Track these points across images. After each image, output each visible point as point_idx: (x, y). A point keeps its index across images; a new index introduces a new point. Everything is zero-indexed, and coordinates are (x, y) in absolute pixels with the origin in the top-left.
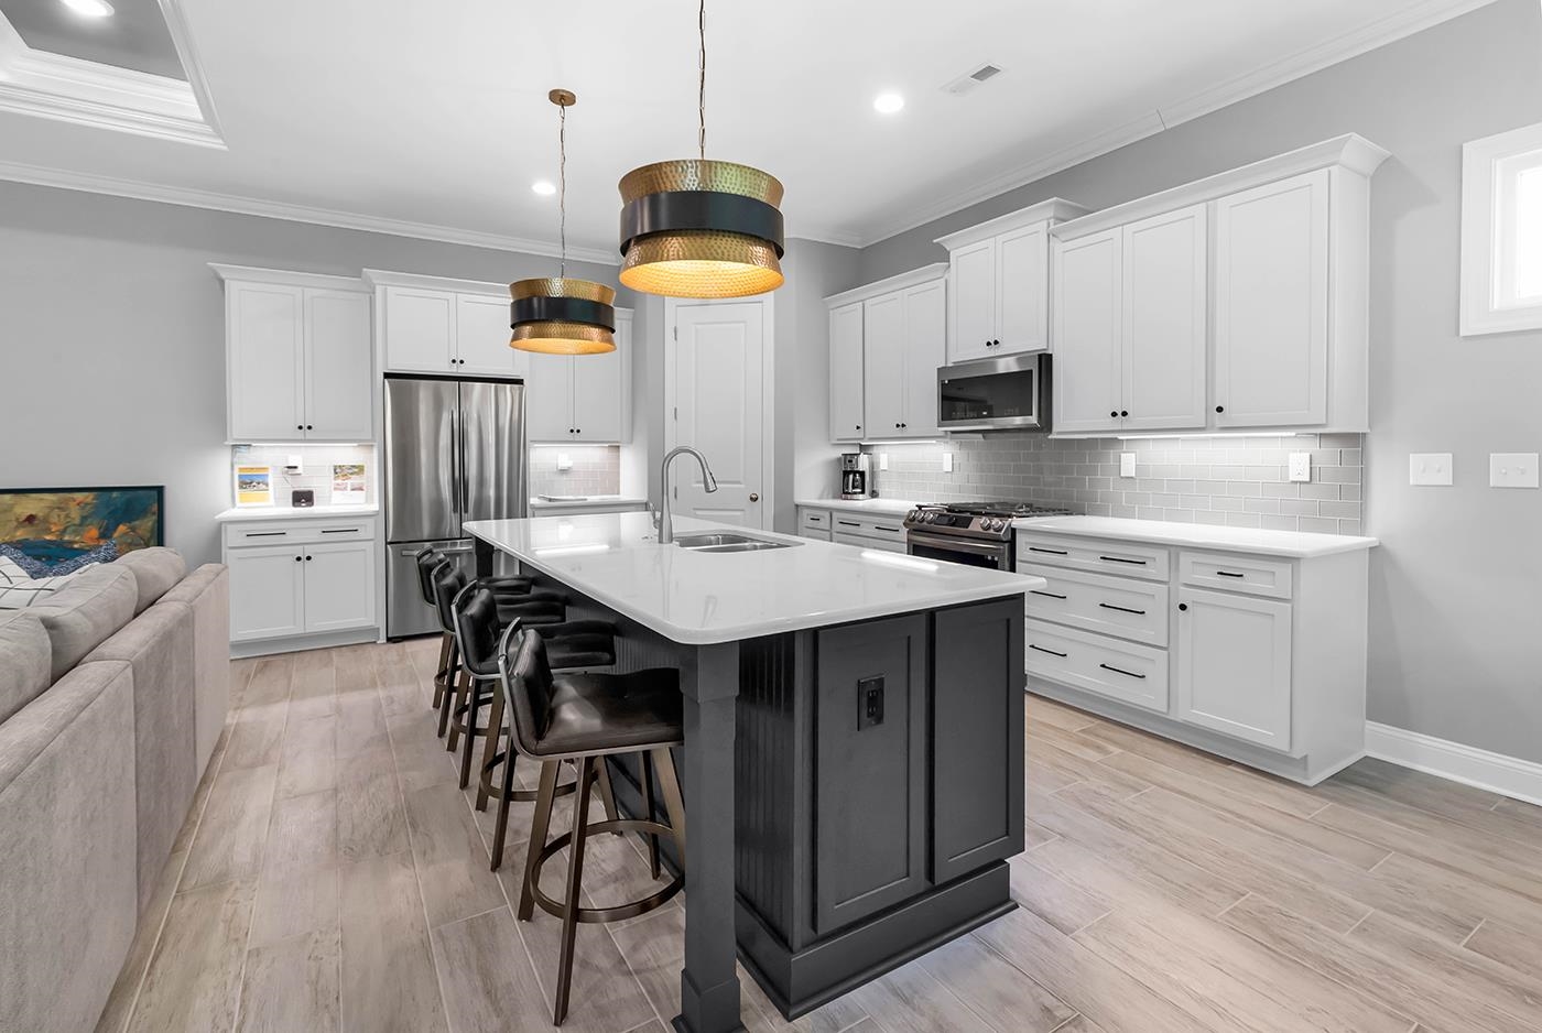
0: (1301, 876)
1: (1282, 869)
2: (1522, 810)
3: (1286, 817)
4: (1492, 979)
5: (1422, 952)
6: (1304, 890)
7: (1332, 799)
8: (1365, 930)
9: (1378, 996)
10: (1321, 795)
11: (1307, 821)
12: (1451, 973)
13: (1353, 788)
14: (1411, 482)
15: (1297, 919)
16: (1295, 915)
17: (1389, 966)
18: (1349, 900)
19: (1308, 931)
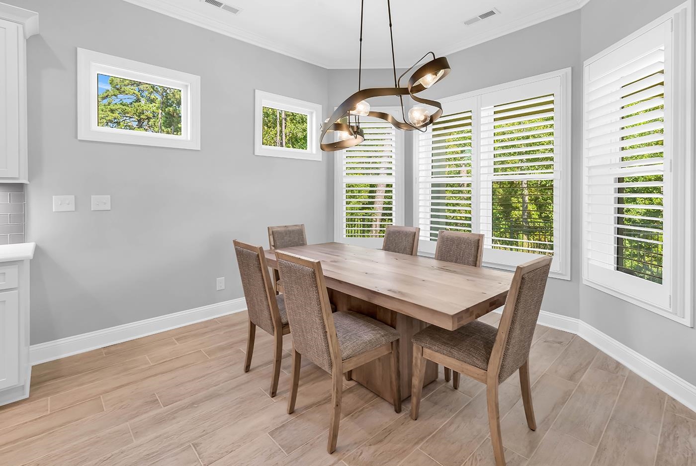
0: (87, 438)
1: (75, 443)
2: (113, 349)
3: (39, 420)
4: (183, 409)
5: (160, 421)
6: (97, 442)
7: (47, 395)
8: (137, 432)
9: (171, 449)
10: (39, 398)
11: (49, 415)
12: (174, 418)
13: (48, 383)
14: (54, 211)
15: (112, 455)
16: (109, 455)
17: (160, 435)
18: (117, 428)
19: (122, 455)
